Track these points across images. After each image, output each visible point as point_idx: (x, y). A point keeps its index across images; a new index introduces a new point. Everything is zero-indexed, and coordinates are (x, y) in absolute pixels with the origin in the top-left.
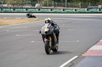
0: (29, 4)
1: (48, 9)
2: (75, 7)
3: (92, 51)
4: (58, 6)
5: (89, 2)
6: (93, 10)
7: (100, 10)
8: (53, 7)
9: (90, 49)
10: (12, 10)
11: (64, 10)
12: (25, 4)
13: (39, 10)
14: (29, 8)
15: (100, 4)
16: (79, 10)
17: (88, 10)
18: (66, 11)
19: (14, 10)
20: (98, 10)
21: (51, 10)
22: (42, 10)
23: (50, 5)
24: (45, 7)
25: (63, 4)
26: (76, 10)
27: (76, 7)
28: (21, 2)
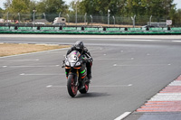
0: (43, 17)
1: (76, 27)
2: (124, 24)
3: (155, 103)
4: (95, 21)
5: (149, 15)
6: (157, 29)
7: (169, 29)
8: (85, 24)
9: (152, 99)
10: (12, 28)
11: (104, 30)
12: (36, 18)
13: (61, 29)
14: (43, 26)
15: (169, 19)
16: (132, 29)
17: (147, 29)
18: (108, 30)
19: (16, 28)
20: (166, 29)
21: (83, 29)
22: (65, 29)
23: (81, 20)
24: (71, 24)
25: (103, 18)
26: (126, 29)
27: (127, 24)
28: (29, 15)
